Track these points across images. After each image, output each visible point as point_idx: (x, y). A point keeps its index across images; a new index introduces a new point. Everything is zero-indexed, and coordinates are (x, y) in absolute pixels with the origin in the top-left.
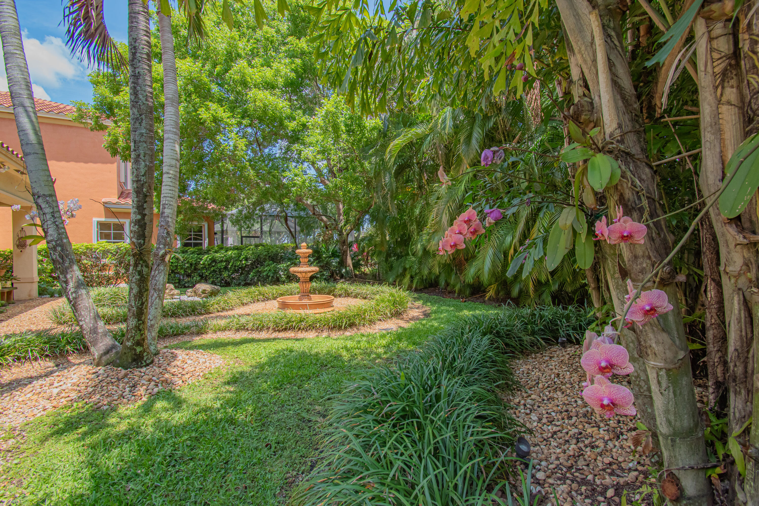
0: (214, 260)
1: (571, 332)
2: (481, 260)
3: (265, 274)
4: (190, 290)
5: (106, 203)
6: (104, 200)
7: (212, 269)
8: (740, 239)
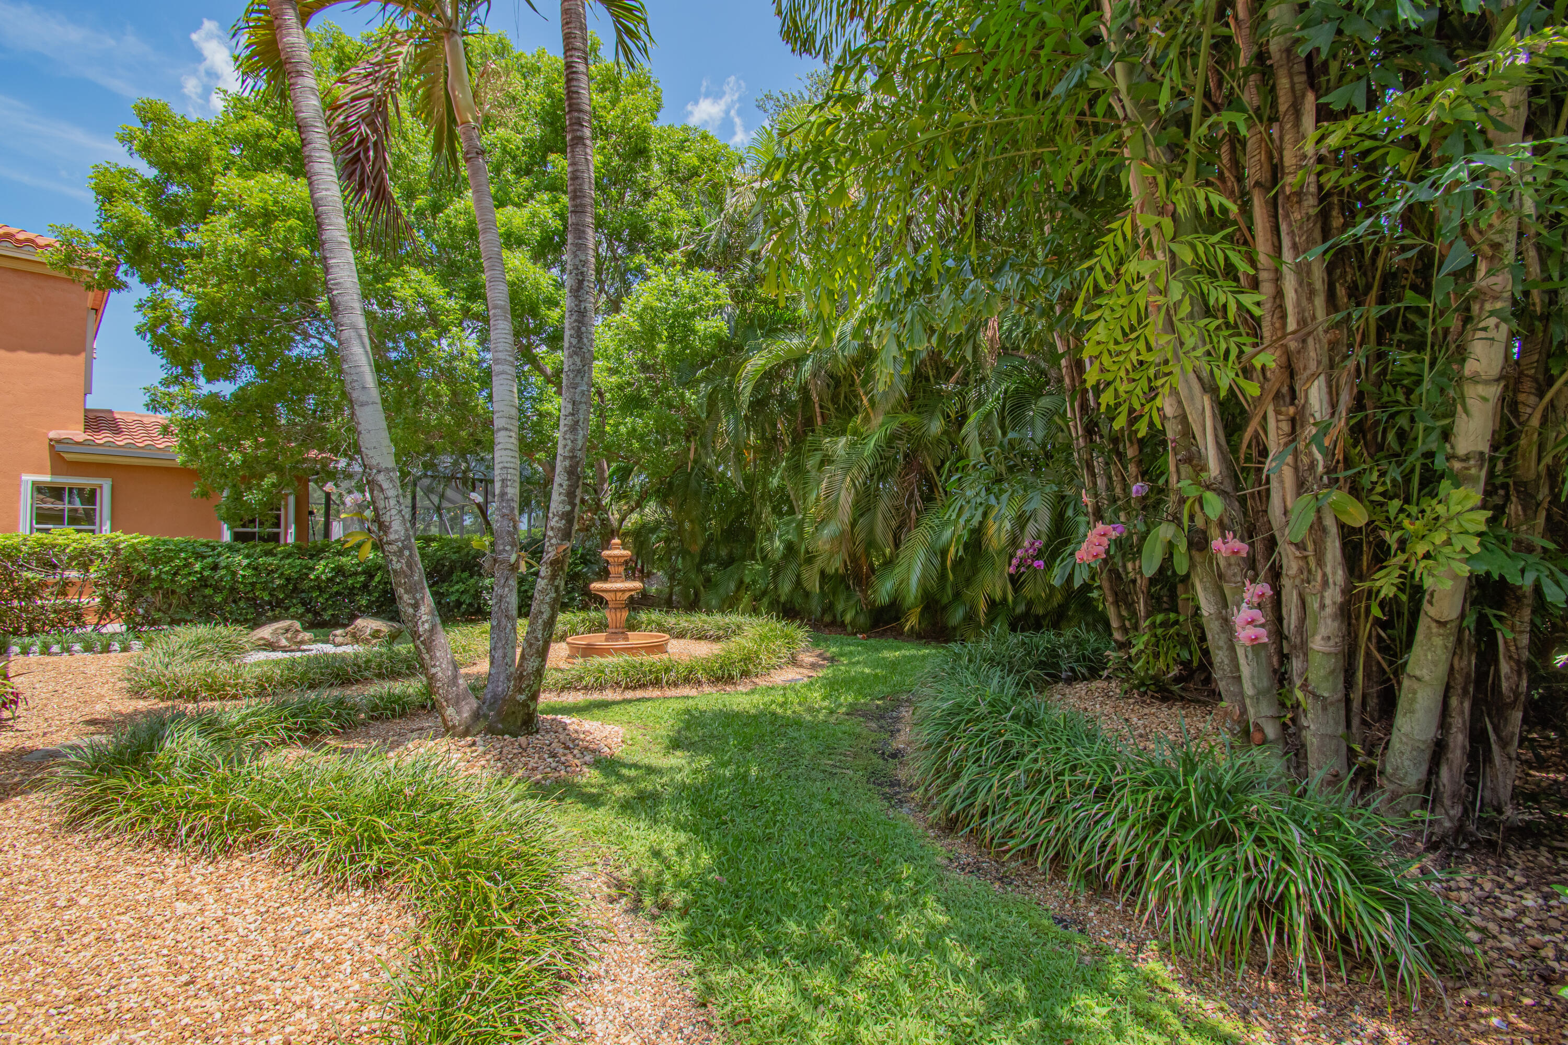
0: (339, 570)
1: (1074, 665)
2: (905, 566)
3: (453, 598)
4: (339, 632)
5: (59, 441)
6: (53, 434)
7: (335, 589)
8: (1298, 554)
